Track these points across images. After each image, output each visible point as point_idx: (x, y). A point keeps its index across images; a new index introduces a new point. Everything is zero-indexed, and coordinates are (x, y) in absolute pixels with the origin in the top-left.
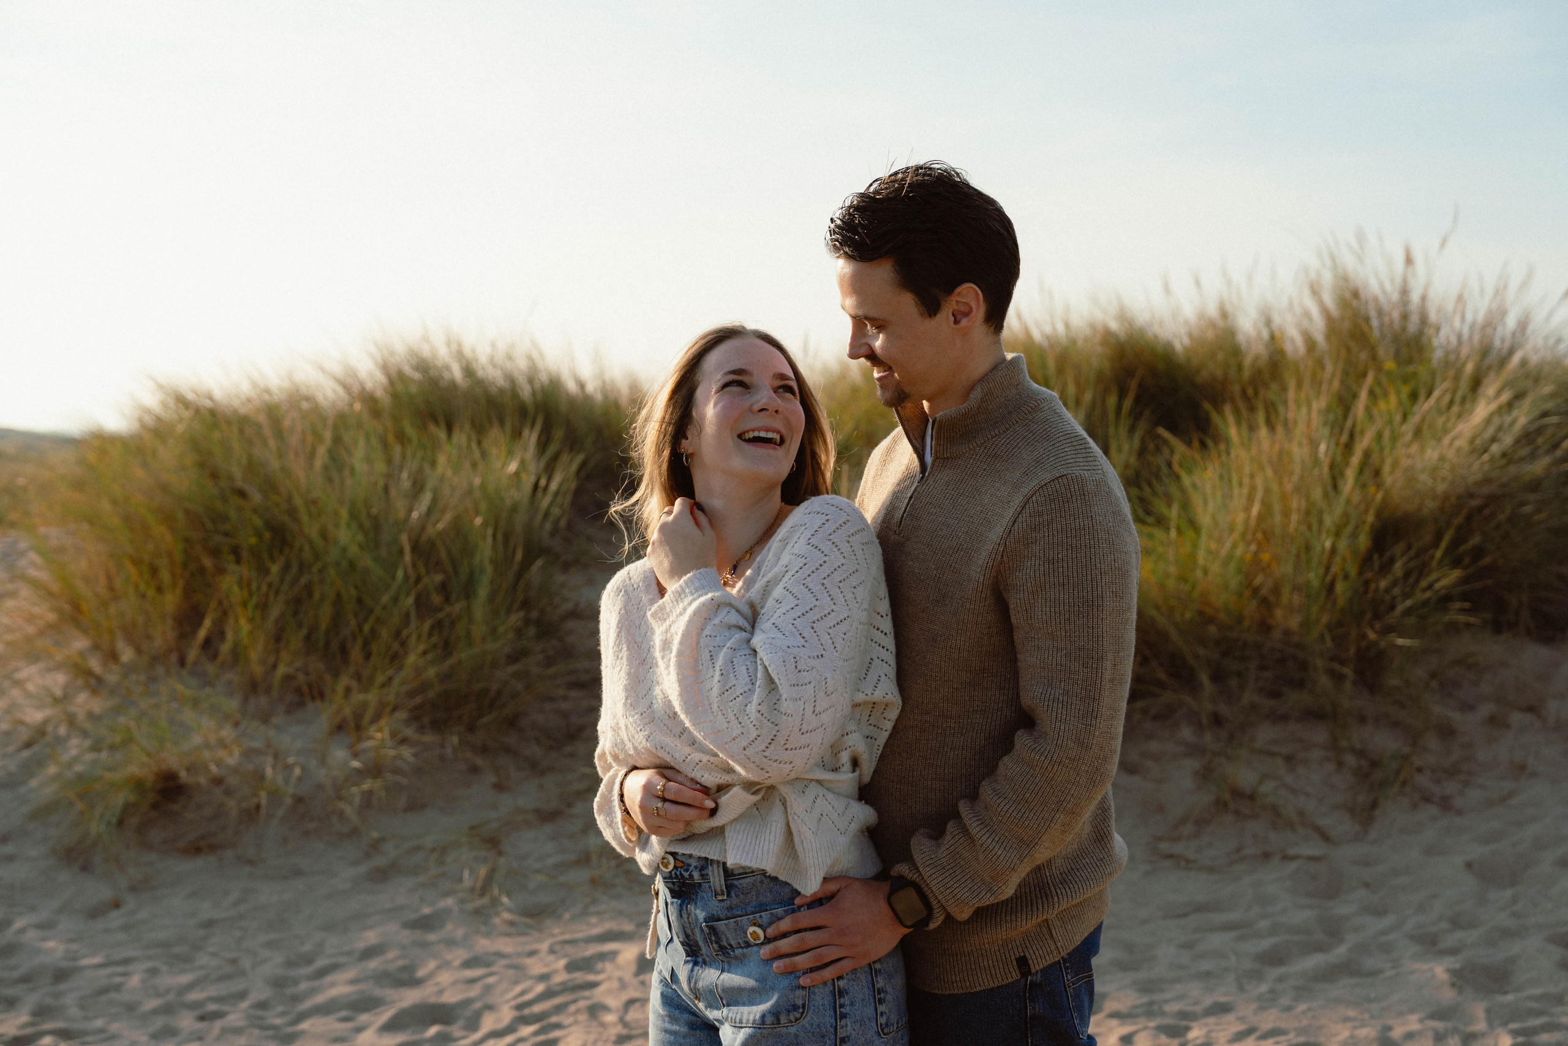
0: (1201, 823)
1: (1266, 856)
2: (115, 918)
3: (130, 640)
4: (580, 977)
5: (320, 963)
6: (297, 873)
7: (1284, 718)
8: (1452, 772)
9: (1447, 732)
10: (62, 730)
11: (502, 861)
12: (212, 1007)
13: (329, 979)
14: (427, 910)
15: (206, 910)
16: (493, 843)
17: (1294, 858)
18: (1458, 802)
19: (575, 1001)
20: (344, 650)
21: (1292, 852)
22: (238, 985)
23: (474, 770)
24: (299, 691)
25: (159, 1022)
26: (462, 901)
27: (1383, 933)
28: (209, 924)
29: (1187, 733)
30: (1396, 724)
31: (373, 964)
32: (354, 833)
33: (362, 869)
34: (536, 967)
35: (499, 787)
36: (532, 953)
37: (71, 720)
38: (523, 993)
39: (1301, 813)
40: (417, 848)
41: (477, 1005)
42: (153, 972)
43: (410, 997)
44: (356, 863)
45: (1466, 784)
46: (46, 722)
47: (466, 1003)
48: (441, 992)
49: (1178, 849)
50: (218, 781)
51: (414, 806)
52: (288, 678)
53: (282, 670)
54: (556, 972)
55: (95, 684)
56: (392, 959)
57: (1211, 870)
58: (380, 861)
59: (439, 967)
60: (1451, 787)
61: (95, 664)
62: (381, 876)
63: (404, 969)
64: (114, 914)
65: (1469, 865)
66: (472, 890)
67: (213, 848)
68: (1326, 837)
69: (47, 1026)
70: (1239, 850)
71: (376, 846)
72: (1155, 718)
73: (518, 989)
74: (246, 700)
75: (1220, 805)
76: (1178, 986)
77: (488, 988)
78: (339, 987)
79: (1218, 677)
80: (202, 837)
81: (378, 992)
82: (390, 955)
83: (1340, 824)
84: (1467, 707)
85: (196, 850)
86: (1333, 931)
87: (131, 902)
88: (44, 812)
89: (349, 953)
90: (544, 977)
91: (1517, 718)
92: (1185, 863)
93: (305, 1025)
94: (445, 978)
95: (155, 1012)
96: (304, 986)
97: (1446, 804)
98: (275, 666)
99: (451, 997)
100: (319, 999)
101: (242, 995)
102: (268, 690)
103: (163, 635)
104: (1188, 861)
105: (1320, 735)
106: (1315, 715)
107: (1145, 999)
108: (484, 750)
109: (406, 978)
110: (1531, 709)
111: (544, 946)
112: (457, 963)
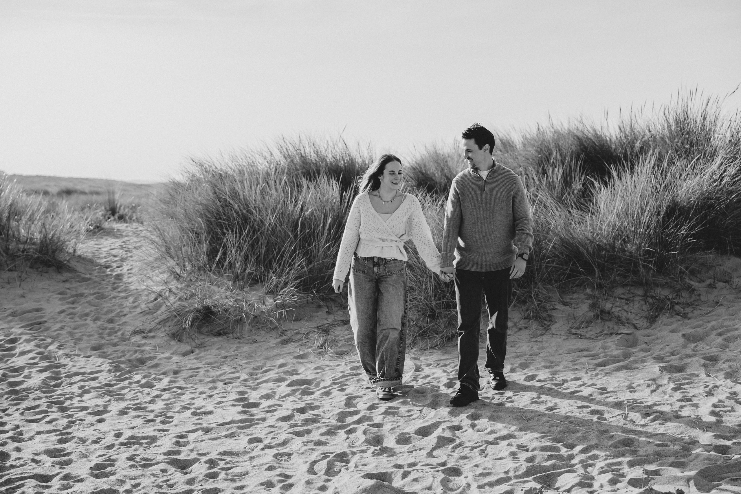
0: (589, 322)
1: (611, 334)
2: (192, 356)
3: (190, 261)
4: (355, 372)
5: (264, 369)
6: (256, 342)
7: (626, 285)
8: (689, 305)
9: (691, 290)
10: (167, 294)
11: (328, 337)
12: (228, 381)
13: (268, 373)
14: (301, 353)
15: (223, 353)
16: (326, 332)
17: (620, 334)
18: (690, 315)
19: (353, 378)
20: (270, 263)
21: (619, 332)
22: (237, 375)
23: (320, 307)
24: (253, 279)
25: (211, 385)
26: (314, 350)
27: (644, 357)
28: (225, 357)
29: (588, 291)
30: (670, 287)
31: (284, 369)
32: (276, 328)
33: (279, 340)
34: (340, 369)
35: (329, 313)
36: (338, 365)
37: (170, 291)
38: (335, 376)
39: (628, 319)
40: (298, 333)
41: (318, 380)
42: (207, 371)
43: (295, 377)
44: (276, 338)
45: (695, 309)
46: (161, 292)
47: (315, 379)
48: (307, 376)
49: (578, 332)
50: (226, 311)
51: (297, 320)
52: (250, 274)
53: (248, 271)
54: (347, 370)
55: (178, 277)
56: (289, 368)
57: (589, 338)
58: (285, 337)
59: (306, 370)
60: (688, 310)
61: (178, 270)
62: (286, 342)
63: (294, 370)
64: (192, 354)
65: (684, 335)
66: (318, 347)
67: (226, 334)
68: (636, 328)
69: (174, 385)
70: (601, 332)
71: (283, 333)
72: (577, 286)
73: (334, 375)
74: (235, 282)
75: (597, 317)
76: (564, 373)
77: (323, 375)
78: (272, 375)
79: (602, 270)
80: (221, 330)
81: (285, 376)
82: (289, 366)
83: (642, 323)
84: (702, 281)
85: (219, 334)
86: (627, 356)
87: (197, 351)
88: (164, 322)
89: (275, 366)
90: (342, 372)
91: (720, 285)
92: (581, 337)
93: (260, 386)
94: (308, 373)
95: (209, 382)
96: (259, 375)
97: (685, 316)
98: (245, 270)
99: (310, 377)
100: (265, 379)
101: (239, 378)
102: (243, 279)
103: (204, 258)
104: (581, 336)
105: (640, 292)
106: (638, 284)
107: (551, 376)
108: (323, 300)
109: (295, 372)
110: (727, 282)
111: (343, 364)
112: (313, 368)
